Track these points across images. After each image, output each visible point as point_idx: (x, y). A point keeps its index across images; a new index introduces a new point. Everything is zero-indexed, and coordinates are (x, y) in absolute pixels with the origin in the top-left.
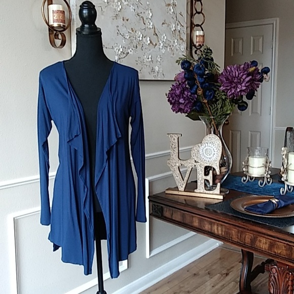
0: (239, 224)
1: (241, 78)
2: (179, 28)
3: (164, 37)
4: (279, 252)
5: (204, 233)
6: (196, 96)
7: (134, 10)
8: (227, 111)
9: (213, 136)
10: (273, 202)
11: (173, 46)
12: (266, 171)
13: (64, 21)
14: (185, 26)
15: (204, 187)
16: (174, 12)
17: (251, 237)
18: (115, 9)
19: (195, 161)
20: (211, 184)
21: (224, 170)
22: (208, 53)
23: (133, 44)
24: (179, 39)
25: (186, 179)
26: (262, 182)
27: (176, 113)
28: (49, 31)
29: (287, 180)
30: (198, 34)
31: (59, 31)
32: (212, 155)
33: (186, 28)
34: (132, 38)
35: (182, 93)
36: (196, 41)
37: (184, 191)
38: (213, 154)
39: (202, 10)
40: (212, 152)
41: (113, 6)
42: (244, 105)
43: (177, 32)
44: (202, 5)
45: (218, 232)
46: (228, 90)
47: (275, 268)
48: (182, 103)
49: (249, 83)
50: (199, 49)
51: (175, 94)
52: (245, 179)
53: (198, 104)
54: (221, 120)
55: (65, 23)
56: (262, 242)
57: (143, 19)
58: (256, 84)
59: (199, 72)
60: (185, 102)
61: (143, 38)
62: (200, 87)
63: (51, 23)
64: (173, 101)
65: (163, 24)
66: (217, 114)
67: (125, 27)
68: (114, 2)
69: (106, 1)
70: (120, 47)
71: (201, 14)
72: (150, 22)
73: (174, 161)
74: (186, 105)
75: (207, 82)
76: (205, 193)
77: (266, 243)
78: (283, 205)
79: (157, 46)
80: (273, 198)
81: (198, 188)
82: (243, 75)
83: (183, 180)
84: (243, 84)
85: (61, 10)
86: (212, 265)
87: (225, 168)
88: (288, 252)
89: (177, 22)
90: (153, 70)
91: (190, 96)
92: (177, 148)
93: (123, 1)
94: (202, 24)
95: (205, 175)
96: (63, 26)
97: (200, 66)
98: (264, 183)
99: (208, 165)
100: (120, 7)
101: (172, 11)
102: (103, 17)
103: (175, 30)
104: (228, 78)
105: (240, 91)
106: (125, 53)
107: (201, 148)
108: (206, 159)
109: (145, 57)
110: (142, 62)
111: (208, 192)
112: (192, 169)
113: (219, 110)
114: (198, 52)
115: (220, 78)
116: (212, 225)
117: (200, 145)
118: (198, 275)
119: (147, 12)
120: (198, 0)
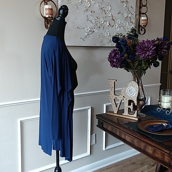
0: (138, 136)
1: (149, 47)
2: (130, 15)
3: (119, 21)
7: (99, 6)
8: (144, 67)
9: (133, 82)
11: (125, 26)
12: (171, 105)
13: (52, 14)
14: (134, 14)
15: (128, 112)
17: (144, 145)
18: (86, 6)
19: (124, 97)
20: (132, 111)
21: (141, 103)
23: (97, 26)
24: (130, 22)
25: (118, 106)
26: (168, 112)
27: (113, 67)
30: (143, 19)
31: (49, 20)
33: (135, 16)
34: (97, 22)
36: (142, 23)
37: (117, 114)
38: (133, 93)
39: (146, 5)
40: (133, 91)
41: (85, 4)
42: (156, 64)
43: (128, 18)
50: (144, 28)
51: (111, 56)
52: (159, 109)
53: (125, 63)
56: (149, 149)
57: (105, 11)
60: (116, 61)
61: (105, 22)
63: (45, 16)
66: (138, 69)
67: (93, 16)
68: (85, 1)
69: (80, 1)
70: (89, 28)
71: (146, 7)
72: (109, 12)
73: (112, 96)
74: (117, 63)
75: (129, 50)
76: (128, 116)
77: (151, 150)
78: (170, 128)
79: (113, 27)
80: (165, 122)
81: (125, 112)
82: (151, 46)
85: (50, 8)
87: (142, 101)
88: (162, 157)
89: (129, 12)
90: (111, 41)
91: (120, 58)
92: (114, 88)
93: (92, 1)
94: (146, 12)
95: (128, 105)
96: (52, 17)
97: (123, 40)
98: (170, 112)
99: (130, 99)
100: (90, 5)
101: (125, 5)
102: (78, 11)
103: (127, 17)
104: (141, 48)
105: (147, 56)
106: (92, 31)
107: (127, 89)
108: (129, 96)
109: (106, 33)
110: (103, 36)
111: (130, 115)
112: (121, 101)
113: (139, 66)
114: (143, 30)
115: (136, 47)
116: (125, 135)
117: (126, 87)
118: (135, 164)
119: (108, 7)
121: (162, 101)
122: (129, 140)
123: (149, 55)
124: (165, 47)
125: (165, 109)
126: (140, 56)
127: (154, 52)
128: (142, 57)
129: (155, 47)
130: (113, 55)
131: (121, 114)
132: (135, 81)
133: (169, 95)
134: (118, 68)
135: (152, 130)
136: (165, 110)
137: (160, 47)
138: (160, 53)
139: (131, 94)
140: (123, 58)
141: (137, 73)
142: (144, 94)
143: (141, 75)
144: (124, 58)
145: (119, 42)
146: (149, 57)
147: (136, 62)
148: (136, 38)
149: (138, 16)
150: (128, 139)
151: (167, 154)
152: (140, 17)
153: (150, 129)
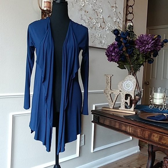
0: (142, 125)
1: (149, 41)
2: (118, 20)
5: (122, 132)
6: (122, 52)
7: (92, 7)
8: (140, 62)
9: (130, 76)
10: (164, 115)
12: (164, 101)
13: (50, 8)
14: (122, 19)
15: (124, 107)
16: (115, 11)
17: (149, 134)
18: (81, 5)
19: (120, 91)
20: (129, 105)
21: (137, 97)
22: (130, 27)
23: (90, 26)
24: (118, 27)
25: (114, 101)
26: (161, 108)
27: (110, 62)
28: (42, 13)
31: (47, 13)
32: (130, 88)
33: (122, 21)
34: (90, 23)
35: (114, 49)
37: (113, 109)
39: (132, 12)
41: (79, 3)
42: (151, 60)
43: (117, 23)
44: (132, 9)
45: (130, 131)
46: (141, 47)
47: (167, 160)
48: (113, 56)
49: (153, 44)
51: (110, 50)
52: (151, 106)
53: (123, 56)
54: (137, 68)
56: (155, 136)
57: (97, 13)
58: (159, 48)
59: (124, 36)
60: (115, 55)
61: (96, 24)
62: (124, 47)
63: (43, 8)
64: (108, 54)
65: (109, 17)
66: (134, 64)
67: (86, 16)
68: (80, 1)
71: (132, 14)
72: (101, 15)
73: (108, 91)
74: (116, 57)
75: (128, 43)
76: (125, 110)
79: (104, 29)
81: (121, 107)
83: (113, 102)
84: (150, 45)
85: (49, 1)
86: (132, 162)
87: (138, 96)
89: (117, 17)
90: (101, 42)
91: (118, 51)
92: (110, 82)
93: (86, 1)
94: (132, 19)
95: (125, 100)
96: (50, 10)
97: (124, 33)
98: (163, 109)
99: (127, 93)
100: (84, 4)
101: (115, 10)
102: (73, 9)
103: (116, 21)
104: (141, 41)
107: (124, 83)
108: (126, 90)
109: (97, 34)
110: (95, 37)
111: (127, 110)
112: (118, 96)
113: (136, 61)
115: (136, 41)
117: (123, 81)
118: (122, 167)
119: (100, 9)
120: (131, 6)
121: (154, 98)
123: (148, 48)
126: (140, 49)
129: (154, 41)
130: (111, 49)
136: (156, 108)
137: (156, 43)
138: (156, 48)
140: (121, 52)
145: (119, 35)
146: (149, 50)
147: (134, 56)
148: (134, 34)
152: (127, 23)
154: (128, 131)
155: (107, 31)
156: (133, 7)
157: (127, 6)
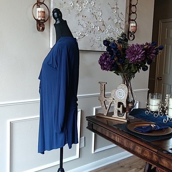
1: (139, 51)
2: (120, 21)
3: (109, 27)
4: (146, 156)
5: (111, 140)
7: (90, 11)
8: (133, 70)
9: (122, 85)
10: (151, 126)
11: (115, 32)
12: (159, 108)
13: (44, 17)
14: (124, 20)
15: (117, 114)
17: (133, 145)
18: (78, 11)
19: (113, 99)
20: (121, 113)
23: (89, 30)
24: (120, 28)
25: (108, 109)
26: (156, 114)
27: (103, 70)
28: (37, 22)
29: (168, 115)
30: (132, 25)
31: (41, 22)
32: (122, 96)
33: (124, 22)
34: (88, 27)
36: (131, 30)
37: (107, 116)
39: (136, 12)
40: (122, 94)
41: (76, 9)
42: (145, 68)
43: (118, 24)
44: (136, 8)
46: (131, 58)
48: (105, 65)
50: (133, 34)
51: (102, 59)
52: (147, 112)
53: (115, 66)
55: (45, 18)
56: (138, 149)
57: (96, 16)
58: (152, 56)
59: (113, 47)
60: (107, 64)
61: (96, 27)
62: (116, 56)
63: (37, 18)
64: (101, 63)
65: (109, 19)
66: (127, 72)
67: (84, 20)
68: (77, 6)
69: (72, 6)
70: (80, 32)
71: (135, 14)
72: (100, 18)
73: (102, 98)
74: (108, 66)
75: (119, 53)
76: (118, 118)
78: (158, 129)
79: (104, 32)
80: (153, 124)
81: (114, 114)
83: (106, 109)
84: (140, 55)
85: (43, 11)
86: (134, 163)
87: (131, 104)
89: (119, 18)
91: (110, 61)
92: (104, 90)
93: (83, 6)
94: (135, 19)
95: (118, 107)
96: (44, 20)
97: (114, 44)
98: (158, 115)
99: (120, 101)
100: (81, 9)
101: (116, 11)
102: (69, 15)
103: (117, 22)
104: (131, 51)
105: (137, 59)
106: (83, 35)
108: (119, 98)
109: (96, 38)
110: (94, 41)
111: (120, 117)
112: (111, 103)
113: (129, 70)
114: (132, 36)
115: (126, 51)
116: (114, 136)
117: (116, 90)
118: (124, 167)
119: (99, 13)
120: (134, 5)
121: (150, 104)
122: (118, 141)
123: (138, 59)
124: (153, 52)
125: (153, 112)
126: (129, 60)
127: (143, 56)
128: (131, 60)
129: (144, 51)
130: (104, 58)
131: (111, 116)
132: (125, 84)
133: (157, 98)
134: (108, 71)
135: (141, 131)
137: (149, 51)
138: (149, 57)
139: (121, 97)
141: (126, 76)
142: (133, 97)
143: (130, 78)
144: (114, 61)
145: (110, 45)
146: (139, 61)
147: (125, 65)
148: (126, 42)
149: (128, 22)
150: (117, 139)
151: (156, 153)
152: (130, 23)
153: (139, 130)
154: (117, 141)
155: (108, 33)
156: (136, 6)
157: (131, 6)
